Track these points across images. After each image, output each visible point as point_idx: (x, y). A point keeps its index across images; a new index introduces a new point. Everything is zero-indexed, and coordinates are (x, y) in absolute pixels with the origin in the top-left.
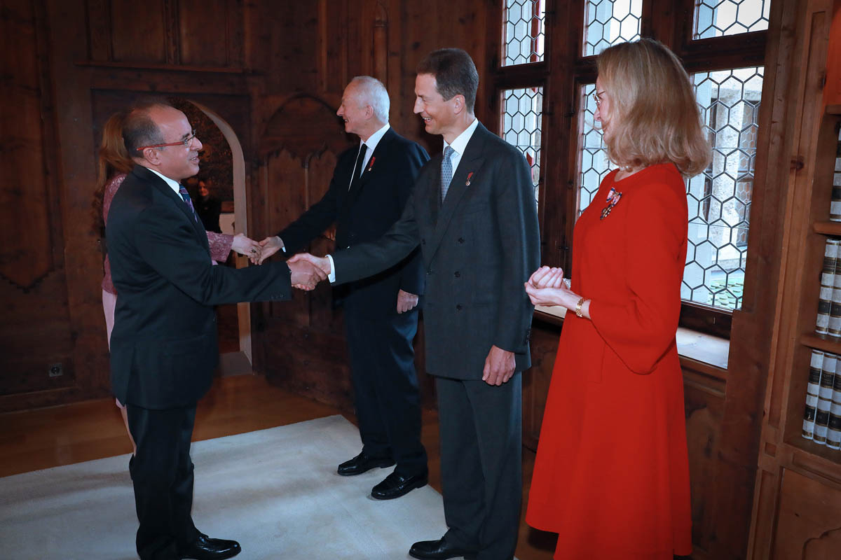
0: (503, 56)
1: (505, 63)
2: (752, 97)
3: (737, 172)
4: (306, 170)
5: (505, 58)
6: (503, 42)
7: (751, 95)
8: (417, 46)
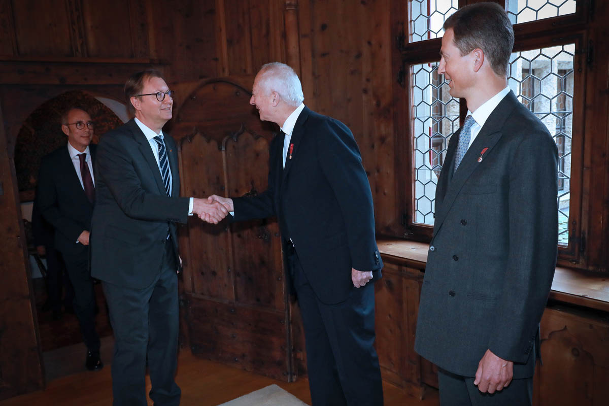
0: (410, 33)
1: (412, 39)
2: (562, 66)
3: (555, 129)
4: (223, 153)
5: (412, 35)
6: (409, 20)
7: (561, 65)
8: (324, 27)
